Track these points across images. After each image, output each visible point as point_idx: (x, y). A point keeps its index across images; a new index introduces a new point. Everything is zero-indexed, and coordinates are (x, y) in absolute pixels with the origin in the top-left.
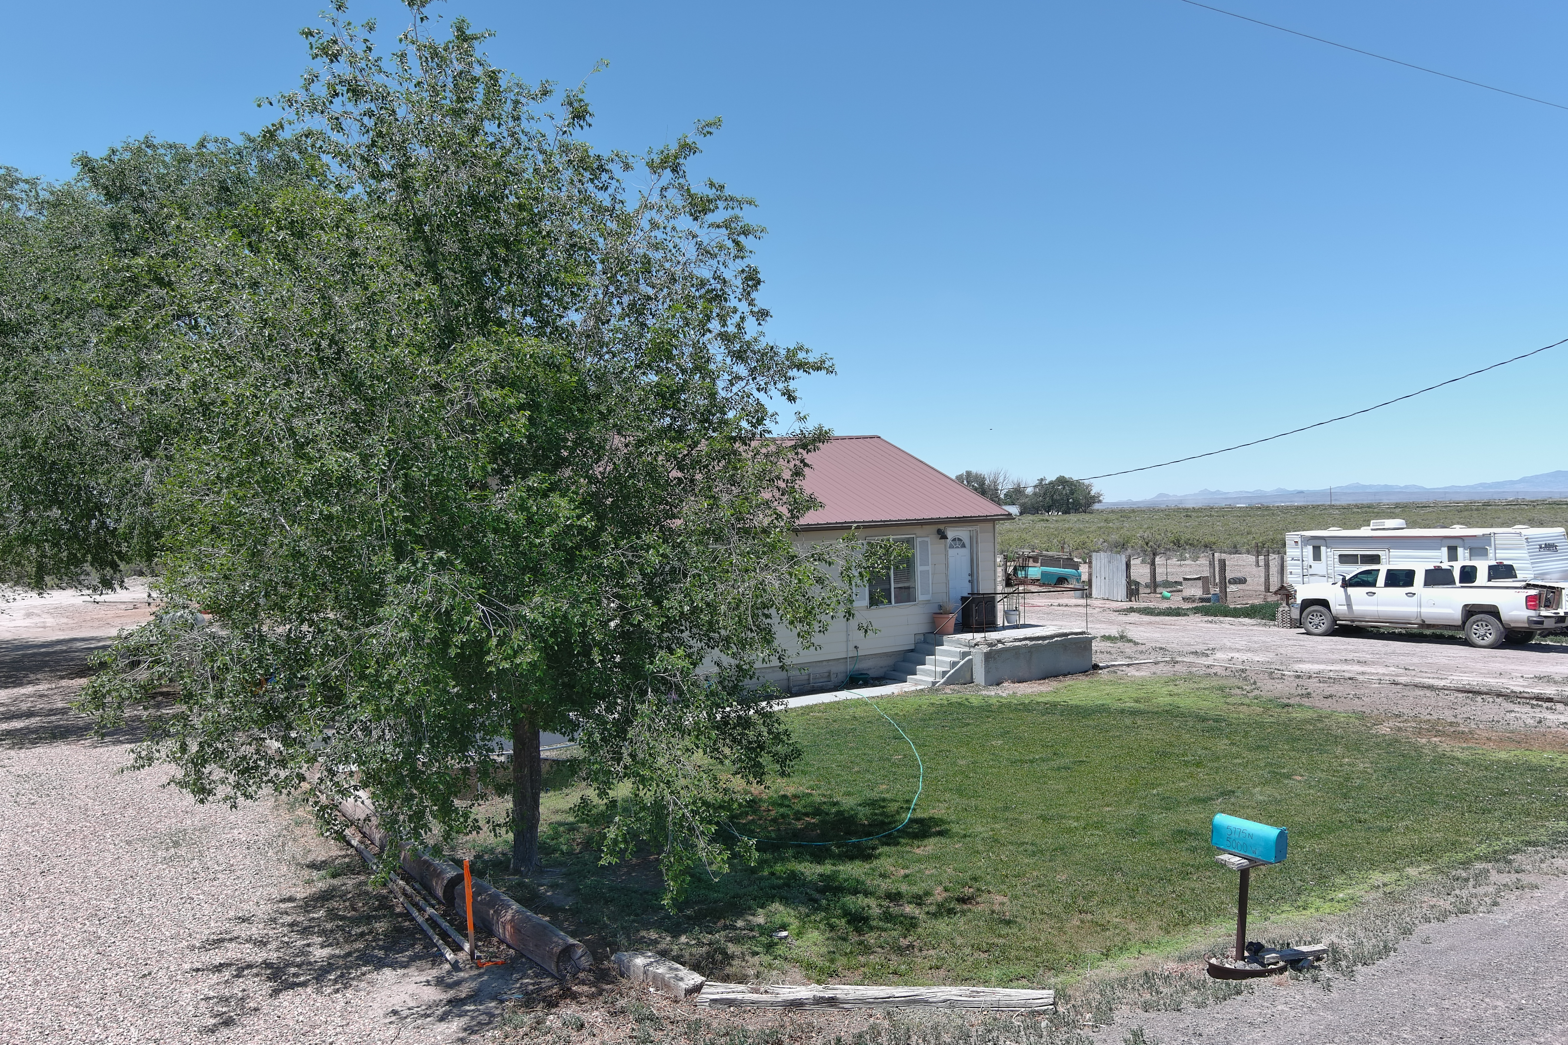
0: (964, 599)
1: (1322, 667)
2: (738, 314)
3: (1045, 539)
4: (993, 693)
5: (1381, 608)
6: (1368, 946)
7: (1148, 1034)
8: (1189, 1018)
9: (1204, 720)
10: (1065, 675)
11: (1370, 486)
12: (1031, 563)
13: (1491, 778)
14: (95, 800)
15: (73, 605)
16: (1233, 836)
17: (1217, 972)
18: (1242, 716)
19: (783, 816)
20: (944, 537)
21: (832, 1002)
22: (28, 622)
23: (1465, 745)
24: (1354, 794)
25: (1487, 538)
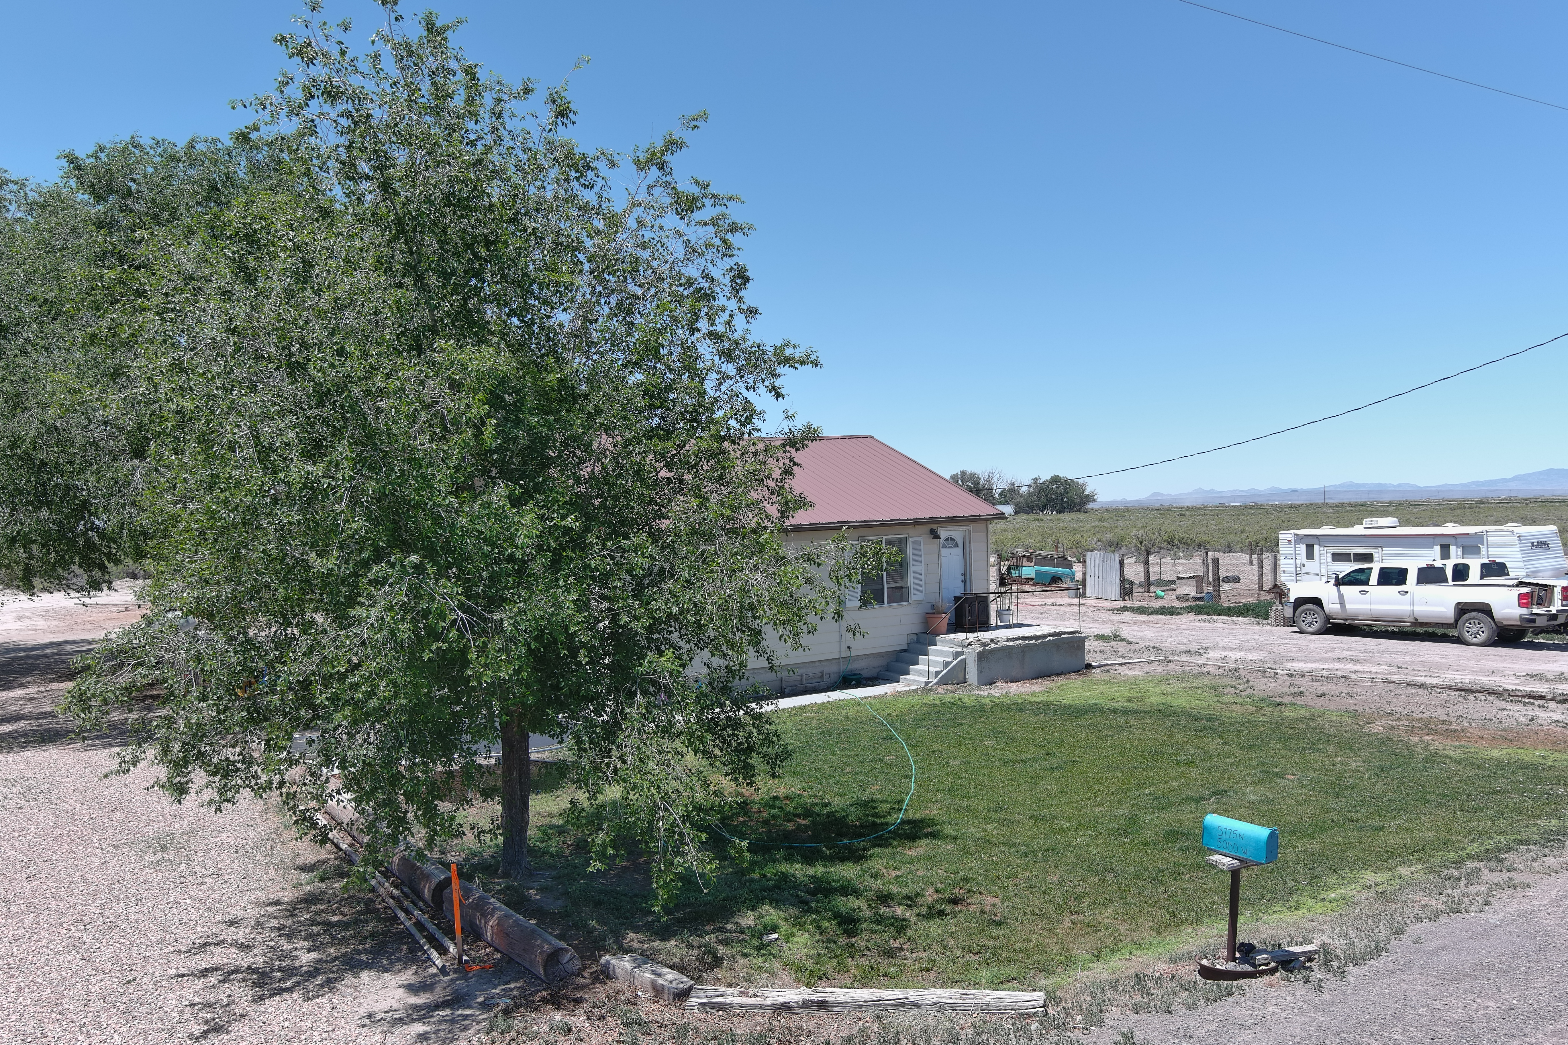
0: (957, 599)
1: (1314, 666)
2: (727, 312)
3: (1040, 538)
4: (986, 693)
5: (1373, 607)
6: (1360, 946)
7: (1138, 1036)
8: (1179, 1020)
9: (1197, 719)
10: (1058, 675)
11: (1364, 485)
12: (1025, 562)
13: (1483, 776)
14: (83, 804)
15: (65, 608)
16: (1223, 837)
17: (1208, 973)
18: (1234, 715)
19: (774, 817)
20: (936, 536)
21: (821, 1005)
22: (19, 625)
23: (1457, 743)
24: (1346, 793)
25: (1479, 536)
